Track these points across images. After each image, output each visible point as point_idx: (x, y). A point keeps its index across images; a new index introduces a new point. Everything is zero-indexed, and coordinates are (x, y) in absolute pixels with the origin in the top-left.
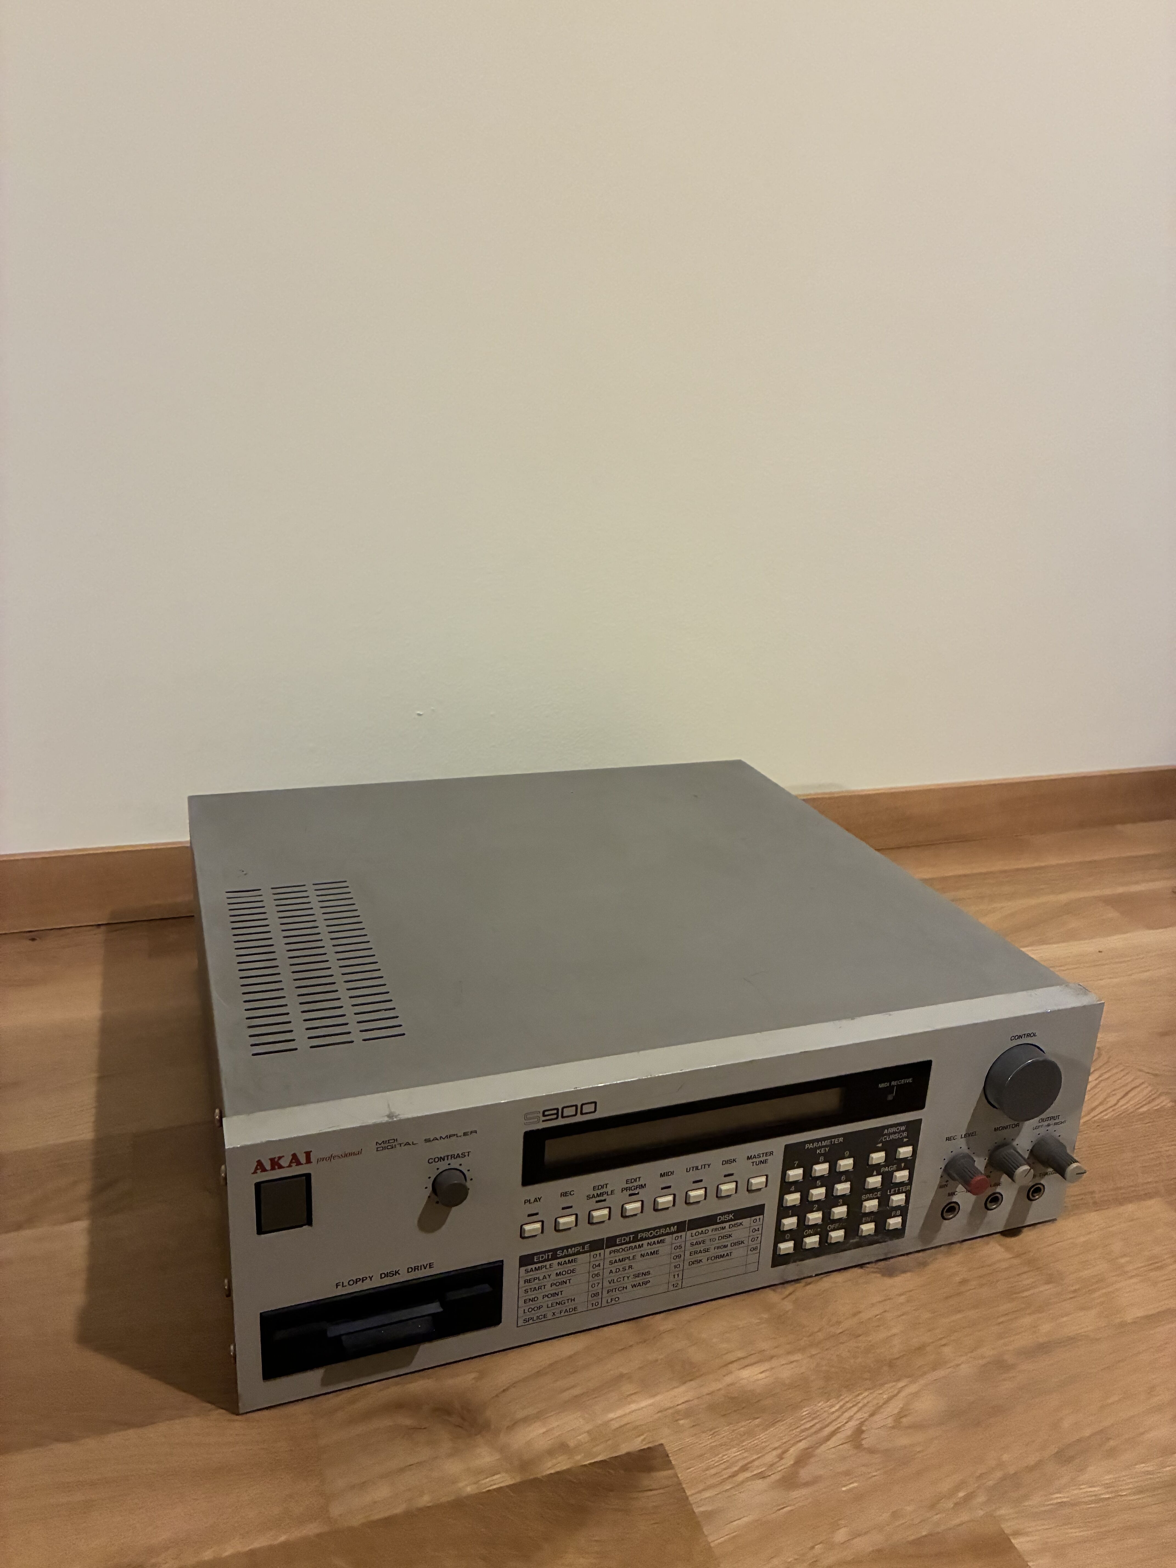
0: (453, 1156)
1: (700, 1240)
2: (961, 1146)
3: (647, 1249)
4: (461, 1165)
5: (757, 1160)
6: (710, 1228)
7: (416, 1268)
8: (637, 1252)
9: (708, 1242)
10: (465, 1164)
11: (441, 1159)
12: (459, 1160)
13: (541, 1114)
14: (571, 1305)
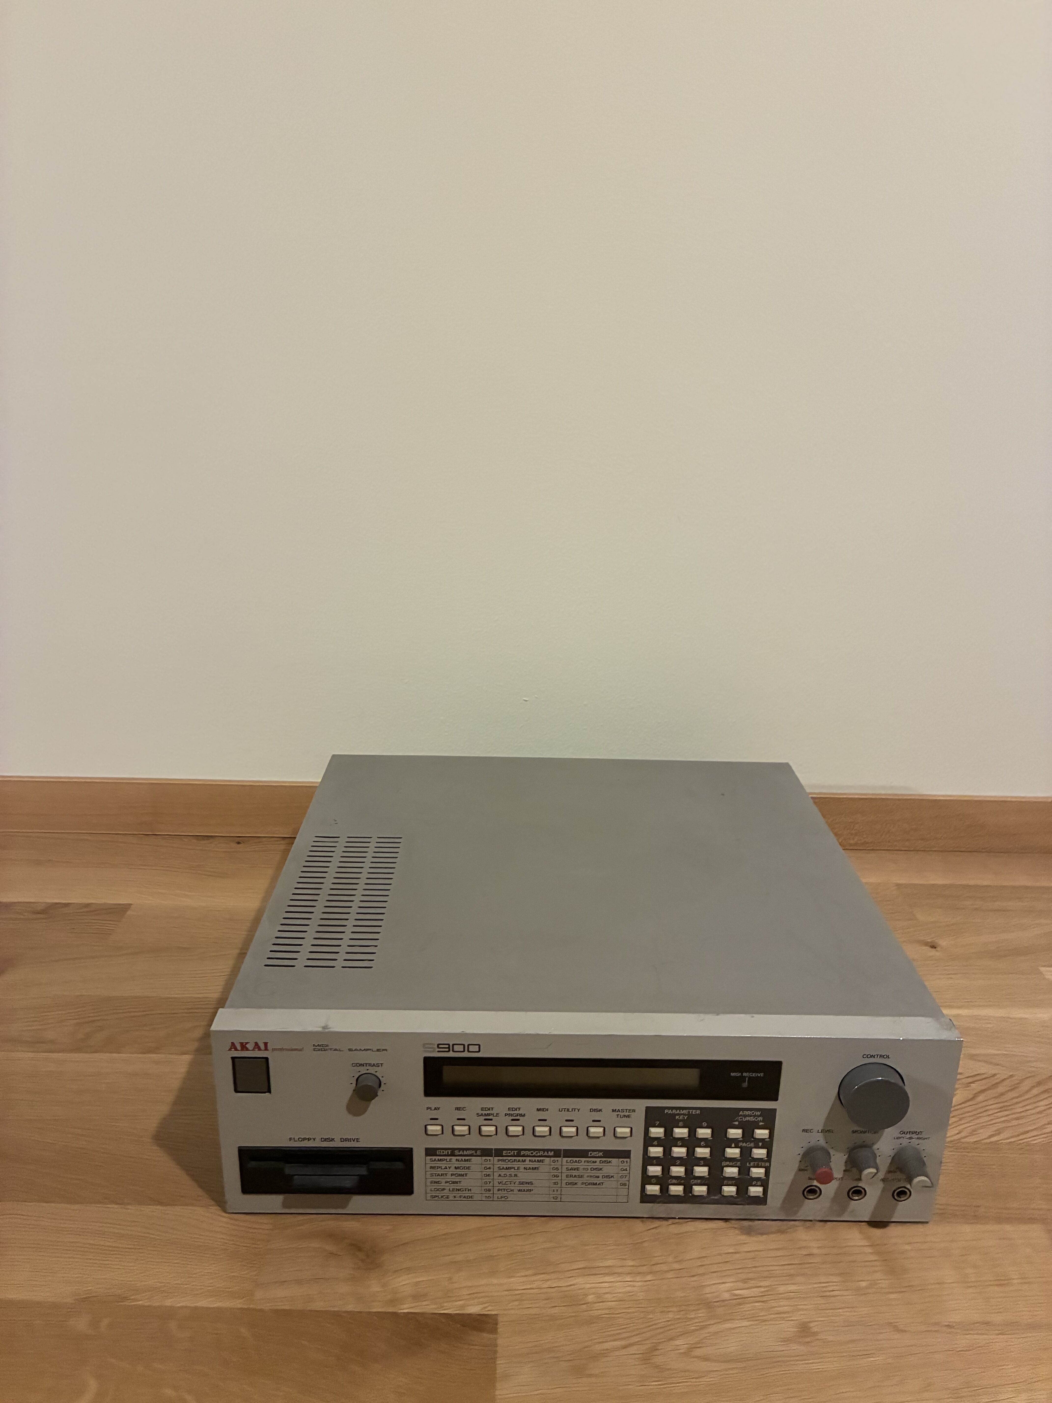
0: (370, 1065)
1: (575, 1167)
2: (818, 1139)
3: (528, 1164)
4: (376, 1072)
5: (622, 1114)
6: (583, 1159)
7: (347, 1140)
8: (522, 1166)
9: (581, 1170)
10: (380, 1072)
11: (361, 1065)
12: (376, 1069)
13: (436, 1046)
14: (467, 1194)
